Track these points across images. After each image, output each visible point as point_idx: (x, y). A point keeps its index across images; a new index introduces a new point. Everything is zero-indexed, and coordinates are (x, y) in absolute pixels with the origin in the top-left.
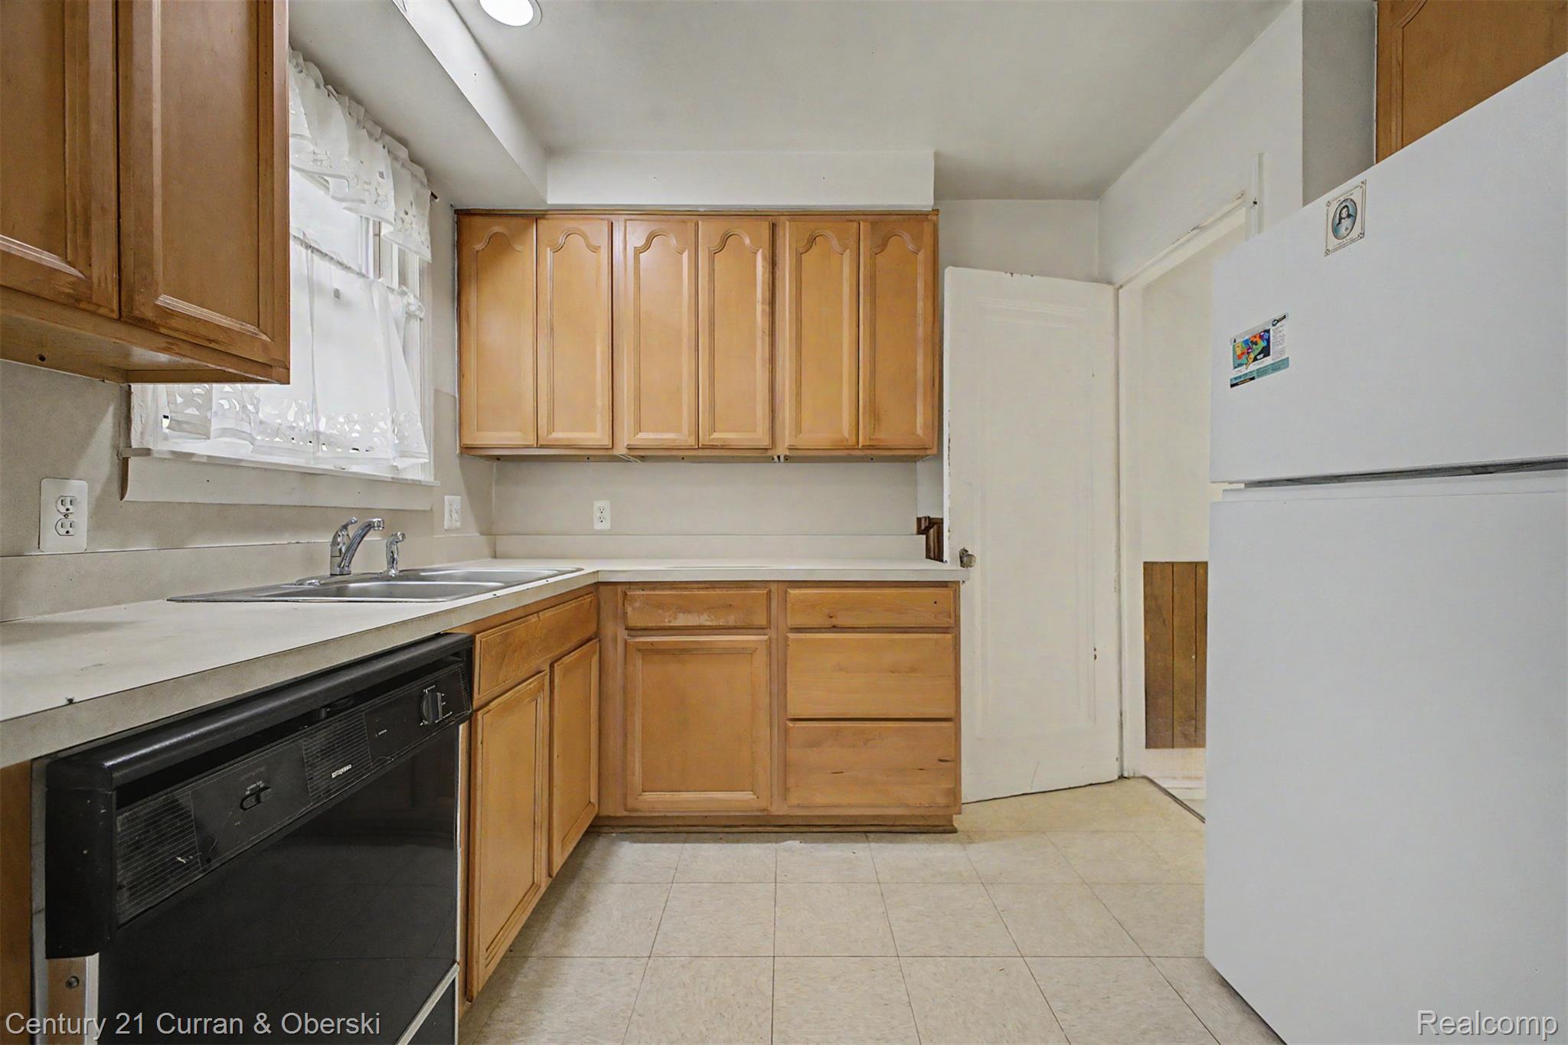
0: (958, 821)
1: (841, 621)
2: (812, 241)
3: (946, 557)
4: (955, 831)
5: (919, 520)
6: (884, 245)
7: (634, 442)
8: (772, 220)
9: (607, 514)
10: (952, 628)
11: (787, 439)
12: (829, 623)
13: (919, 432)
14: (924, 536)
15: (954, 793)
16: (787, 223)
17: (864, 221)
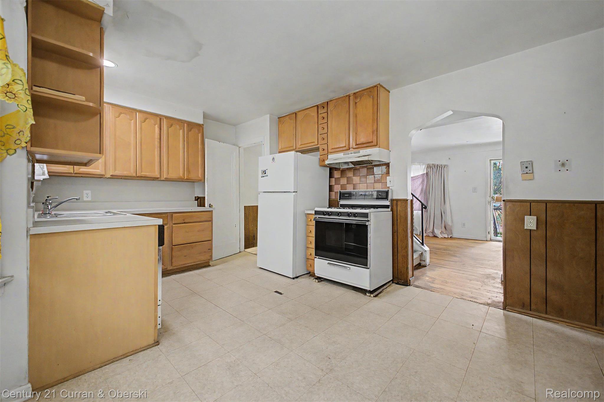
0: (211, 263)
1: (185, 221)
2: (171, 126)
3: (206, 206)
4: (210, 266)
5: (195, 197)
6: (191, 130)
7: (114, 174)
8: (160, 118)
9: (90, 195)
10: (211, 220)
11: (165, 176)
12: (183, 222)
13: (200, 176)
14: (197, 201)
15: (211, 256)
16: (165, 119)
17: (186, 123)
